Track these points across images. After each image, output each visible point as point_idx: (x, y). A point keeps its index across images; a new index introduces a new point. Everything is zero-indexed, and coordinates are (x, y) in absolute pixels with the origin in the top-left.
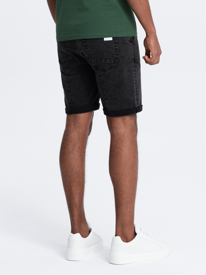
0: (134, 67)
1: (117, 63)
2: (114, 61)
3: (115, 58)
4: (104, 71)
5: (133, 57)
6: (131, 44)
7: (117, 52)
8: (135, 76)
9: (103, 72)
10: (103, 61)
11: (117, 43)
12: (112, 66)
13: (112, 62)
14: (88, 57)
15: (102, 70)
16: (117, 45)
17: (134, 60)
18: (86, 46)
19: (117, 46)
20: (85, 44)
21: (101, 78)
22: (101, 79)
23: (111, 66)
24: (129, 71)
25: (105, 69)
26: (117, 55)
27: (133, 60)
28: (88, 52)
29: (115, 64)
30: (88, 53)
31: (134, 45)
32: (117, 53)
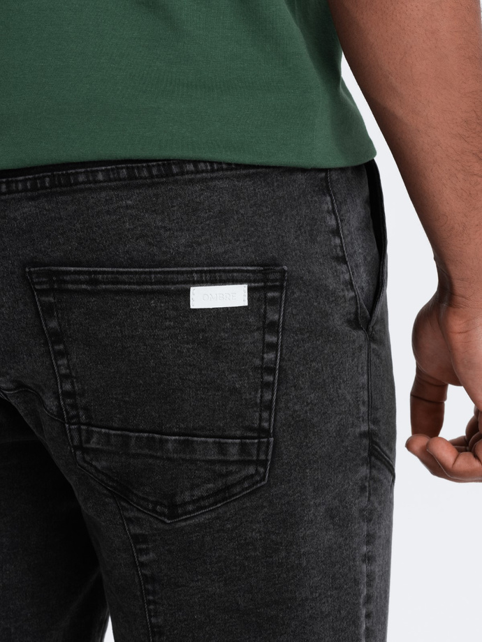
0: (363, 489)
1: (263, 463)
2: (243, 445)
3: (251, 429)
4: (174, 510)
5: (364, 427)
6: (360, 336)
7: (268, 386)
8: (365, 549)
9: (162, 514)
10: (170, 446)
11: (272, 327)
12: (231, 479)
13: (233, 453)
14: (60, 414)
15: (156, 503)
16: (274, 339)
17: (373, 442)
18: (57, 337)
19: (272, 347)
20: (53, 324)
21: (144, 558)
22: (142, 565)
23: (220, 484)
24: (332, 518)
25: (178, 500)
26: (268, 407)
27: (366, 442)
28: (66, 377)
29: (251, 470)
30: (68, 387)
31: (373, 346)
32: (267, 396)
